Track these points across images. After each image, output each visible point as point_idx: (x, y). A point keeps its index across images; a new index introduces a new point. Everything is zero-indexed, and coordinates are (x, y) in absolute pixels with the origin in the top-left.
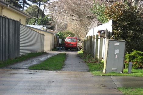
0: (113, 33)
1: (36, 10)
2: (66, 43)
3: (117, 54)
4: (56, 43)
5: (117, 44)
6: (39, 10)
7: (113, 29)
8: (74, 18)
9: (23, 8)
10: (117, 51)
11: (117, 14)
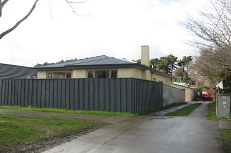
0: (223, 90)
1: (182, 71)
2: (203, 95)
3: (225, 105)
4: (195, 95)
5: (224, 97)
6: (184, 71)
7: (224, 86)
8: (206, 77)
9: (172, 70)
10: (224, 103)
11: (226, 76)
